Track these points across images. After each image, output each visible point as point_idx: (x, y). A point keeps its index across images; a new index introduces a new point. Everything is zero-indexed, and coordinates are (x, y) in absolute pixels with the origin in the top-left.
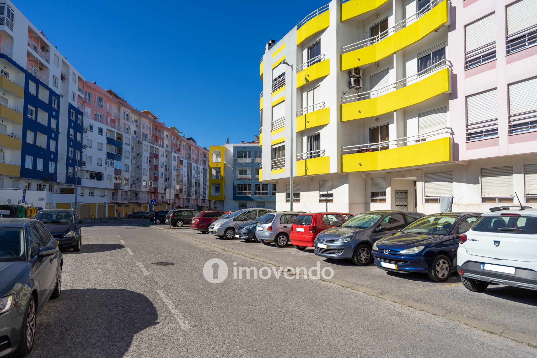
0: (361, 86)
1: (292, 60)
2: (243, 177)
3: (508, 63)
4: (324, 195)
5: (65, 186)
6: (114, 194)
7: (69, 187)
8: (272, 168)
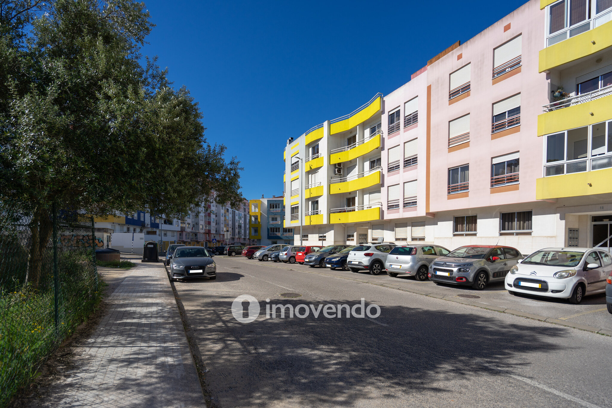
0: (342, 173)
1: (302, 155)
2: (275, 222)
3: (404, 172)
4: (321, 237)
5: (150, 230)
6: (180, 234)
7: (153, 230)
8: (291, 220)
